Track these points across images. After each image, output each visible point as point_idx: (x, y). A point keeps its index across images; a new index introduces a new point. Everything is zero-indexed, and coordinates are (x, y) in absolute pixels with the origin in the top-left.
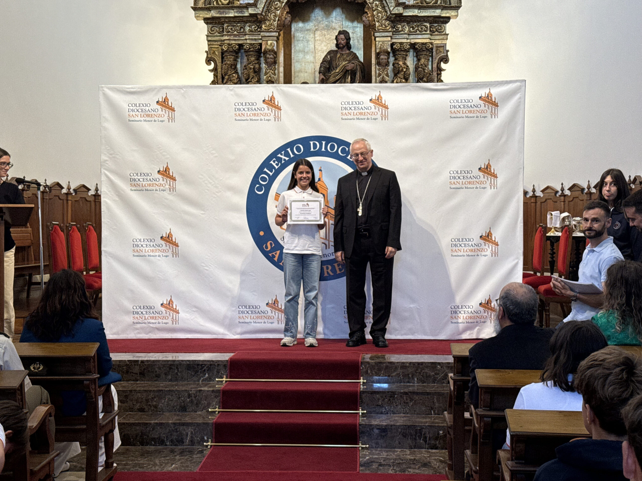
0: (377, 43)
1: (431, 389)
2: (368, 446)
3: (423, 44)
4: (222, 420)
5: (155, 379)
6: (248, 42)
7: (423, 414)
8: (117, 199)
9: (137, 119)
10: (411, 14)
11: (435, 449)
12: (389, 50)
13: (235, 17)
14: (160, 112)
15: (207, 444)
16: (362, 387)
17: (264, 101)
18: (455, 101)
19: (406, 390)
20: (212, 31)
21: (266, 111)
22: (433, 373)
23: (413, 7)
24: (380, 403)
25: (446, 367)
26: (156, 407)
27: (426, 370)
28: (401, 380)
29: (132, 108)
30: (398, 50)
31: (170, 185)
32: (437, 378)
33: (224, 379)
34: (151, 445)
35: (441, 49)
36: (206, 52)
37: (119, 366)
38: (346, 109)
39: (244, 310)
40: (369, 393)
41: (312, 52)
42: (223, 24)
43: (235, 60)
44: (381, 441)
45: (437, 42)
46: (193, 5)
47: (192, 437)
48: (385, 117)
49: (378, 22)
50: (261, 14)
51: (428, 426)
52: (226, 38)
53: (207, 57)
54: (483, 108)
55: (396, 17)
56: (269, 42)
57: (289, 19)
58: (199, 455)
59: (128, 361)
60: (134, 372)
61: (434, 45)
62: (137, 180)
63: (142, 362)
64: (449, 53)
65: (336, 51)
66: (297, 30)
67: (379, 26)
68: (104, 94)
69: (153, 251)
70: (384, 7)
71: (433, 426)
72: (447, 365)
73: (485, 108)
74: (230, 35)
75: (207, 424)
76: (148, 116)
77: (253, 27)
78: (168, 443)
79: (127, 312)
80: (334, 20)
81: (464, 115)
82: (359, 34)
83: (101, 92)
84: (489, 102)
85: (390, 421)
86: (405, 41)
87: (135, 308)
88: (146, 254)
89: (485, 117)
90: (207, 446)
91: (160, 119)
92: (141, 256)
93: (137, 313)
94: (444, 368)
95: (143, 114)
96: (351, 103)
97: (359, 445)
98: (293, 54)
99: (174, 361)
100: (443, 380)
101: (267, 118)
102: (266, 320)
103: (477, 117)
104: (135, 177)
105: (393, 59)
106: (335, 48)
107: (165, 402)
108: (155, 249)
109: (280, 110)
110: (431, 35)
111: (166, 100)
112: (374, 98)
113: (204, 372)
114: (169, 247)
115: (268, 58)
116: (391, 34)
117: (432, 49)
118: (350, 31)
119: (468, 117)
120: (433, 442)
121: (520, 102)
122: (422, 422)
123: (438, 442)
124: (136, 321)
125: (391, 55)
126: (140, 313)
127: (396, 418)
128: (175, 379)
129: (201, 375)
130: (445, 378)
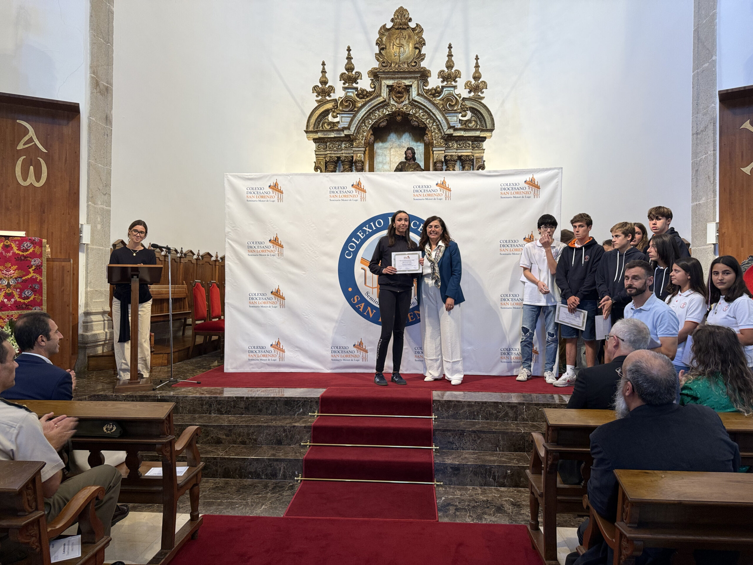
0: (434, 155)
2: (442, 483)
3: (467, 156)
4: (312, 457)
5: (258, 413)
6: (344, 155)
7: (489, 451)
8: (238, 262)
9: (253, 199)
11: (503, 487)
12: (443, 160)
13: (335, 137)
14: (271, 194)
15: (297, 478)
16: (434, 423)
17: (353, 186)
18: (505, 185)
19: (474, 429)
20: (319, 147)
21: (354, 193)
22: (495, 412)
23: (460, 129)
24: (451, 439)
25: (507, 406)
26: (255, 440)
27: (490, 409)
28: (467, 416)
29: (249, 191)
30: (449, 160)
31: (279, 251)
32: (500, 415)
33: (316, 414)
34: (249, 478)
35: (480, 160)
36: (315, 162)
37: (228, 402)
38: (417, 191)
39: (336, 350)
40: (441, 431)
41: (388, 163)
42: (327, 143)
43: (335, 167)
44: (454, 479)
45: (477, 155)
46: (305, 129)
47: (284, 472)
48: (448, 197)
49: (435, 140)
50: (353, 135)
52: (329, 152)
53: (315, 166)
54: (527, 190)
56: (358, 155)
57: (372, 138)
59: (235, 397)
60: (240, 407)
61: (475, 157)
62: (253, 247)
63: (247, 398)
64: (485, 163)
65: (405, 162)
66: (378, 148)
67: (436, 143)
68: (228, 180)
69: (265, 303)
70: (439, 130)
72: (507, 404)
73: (529, 190)
74: (331, 151)
75: (298, 460)
76: (262, 197)
77: (347, 144)
78: (263, 477)
79: (244, 351)
80: (404, 141)
81: (512, 196)
82: (421, 151)
83: (225, 179)
84: (532, 185)
86: (454, 154)
87: (250, 347)
88: (260, 305)
89: (529, 197)
90: (298, 480)
91: (272, 199)
92: (255, 307)
93: (252, 352)
94: (505, 407)
95: (258, 195)
96: (421, 186)
97: (434, 482)
98: (375, 165)
99: (274, 398)
100: (504, 417)
101: (355, 198)
102: (353, 358)
103: (522, 197)
104: (252, 245)
105: (446, 167)
106: (404, 160)
107: (263, 436)
108: (266, 301)
109: (366, 192)
110: (473, 150)
111: (276, 185)
112: (439, 183)
113: (299, 408)
114: (278, 300)
115: (358, 166)
116: (444, 149)
117: (473, 160)
119: (515, 197)
120: (501, 480)
123: (506, 481)
124: (251, 358)
125: (444, 164)
126: (254, 352)
128: (274, 413)
129: (297, 410)
130: (506, 416)
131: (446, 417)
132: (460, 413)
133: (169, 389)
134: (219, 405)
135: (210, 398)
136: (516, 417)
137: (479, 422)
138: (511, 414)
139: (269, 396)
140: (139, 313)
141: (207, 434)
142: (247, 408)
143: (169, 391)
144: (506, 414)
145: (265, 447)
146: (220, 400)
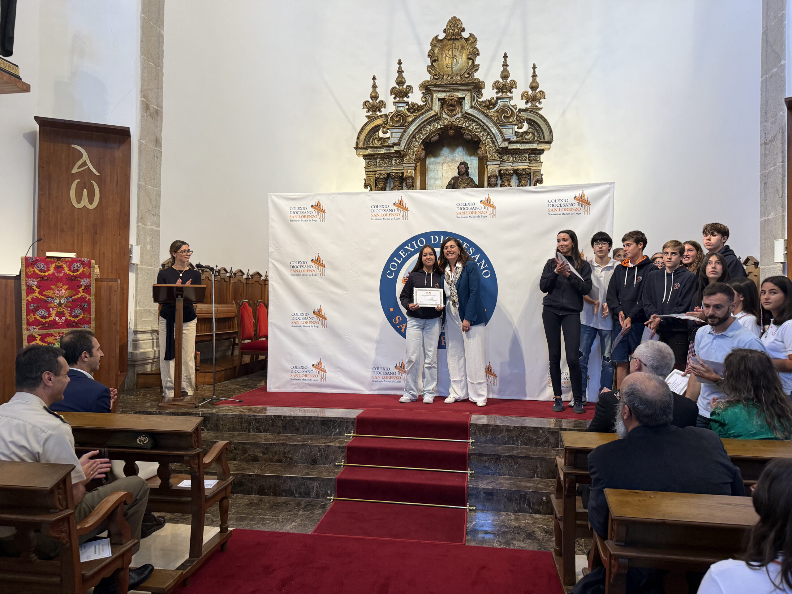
0: (488, 169)
1: (535, 454)
2: (475, 508)
3: (523, 169)
4: (345, 477)
5: (295, 432)
6: (394, 171)
7: (527, 477)
8: (281, 282)
9: (296, 219)
10: (514, 147)
11: (538, 514)
12: (498, 174)
13: (385, 153)
14: (314, 214)
15: (330, 498)
16: (471, 447)
17: (394, 204)
18: (553, 201)
19: (511, 454)
20: (369, 164)
21: (396, 212)
22: (536, 437)
23: (516, 142)
24: (487, 464)
25: (547, 431)
26: (291, 459)
27: (530, 434)
28: (506, 441)
29: (292, 211)
30: (504, 175)
31: (320, 271)
32: (540, 441)
33: (352, 434)
34: (283, 496)
35: (537, 174)
36: (365, 179)
37: (266, 420)
38: (460, 209)
39: (377, 371)
40: (476, 455)
41: (441, 179)
42: (377, 159)
43: (385, 184)
44: (487, 504)
45: (534, 168)
46: (355, 146)
47: (317, 491)
48: (492, 215)
49: (489, 154)
50: (403, 151)
51: (532, 492)
52: (379, 169)
53: (365, 183)
54: (577, 206)
55: (502, 150)
56: (409, 171)
57: (423, 153)
58: (320, 511)
59: (273, 416)
60: (278, 425)
61: (532, 171)
62: (296, 267)
63: (285, 417)
64: (543, 176)
65: (458, 177)
66: (429, 163)
67: (490, 157)
68: (272, 200)
69: (307, 323)
70: (494, 143)
71: (537, 492)
72: (548, 430)
73: (579, 207)
74: (381, 167)
75: (331, 480)
76: (305, 217)
77: (398, 160)
78: (297, 495)
79: (286, 371)
80: (457, 155)
81: (560, 213)
82: (475, 165)
83: (269, 199)
84: (582, 201)
85: (496, 484)
86: (510, 168)
87: (292, 367)
88: (302, 325)
89: (579, 214)
90: (330, 500)
91: (314, 219)
92: (297, 327)
93: (294, 372)
94: (545, 433)
95: (301, 215)
96: (464, 204)
97: (467, 506)
98: (426, 180)
99: (311, 417)
100: (545, 443)
101: (396, 217)
102: (394, 380)
103: (572, 214)
104: (294, 265)
105: (501, 181)
106: (457, 175)
107: (299, 454)
108: (308, 321)
109: (408, 211)
110: (530, 163)
111: (318, 205)
112: (484, 200)
113: (335, 428)
114: (320, 320)
115: (408, 182)
116: (499, 162)
117: (530, 173)
118: (469, 163)
119: (564, 214)
120: (537, 507)
121: (609, 201)
122: (526, 487)
123: (541, 508)
124: (293, 378)
125: (499, 178)
126: (296, 371)
127: (502, 481)
128: (311, 432)
129: (333, 430)
130: (547, 442)
131: (484, 442)
132: (498, 438)
133: (211, 407)
134: (258, 423)
135: (249, 416)
136: (557, 443)
137: (518, 447)
138: (552, 440)
139: (306, 416)
140: (183, 332)
141: (245, 452)
142: (284, 427)
143: (212, 409)
144: (547, 440)
145: (300, 466)
146: (259, 419)
